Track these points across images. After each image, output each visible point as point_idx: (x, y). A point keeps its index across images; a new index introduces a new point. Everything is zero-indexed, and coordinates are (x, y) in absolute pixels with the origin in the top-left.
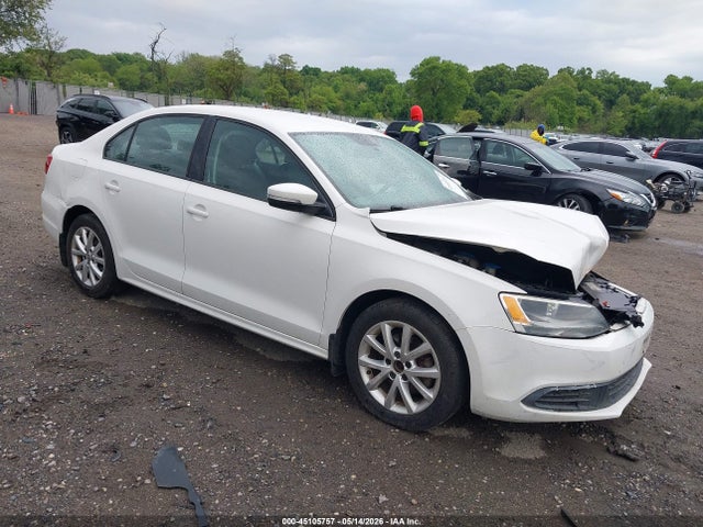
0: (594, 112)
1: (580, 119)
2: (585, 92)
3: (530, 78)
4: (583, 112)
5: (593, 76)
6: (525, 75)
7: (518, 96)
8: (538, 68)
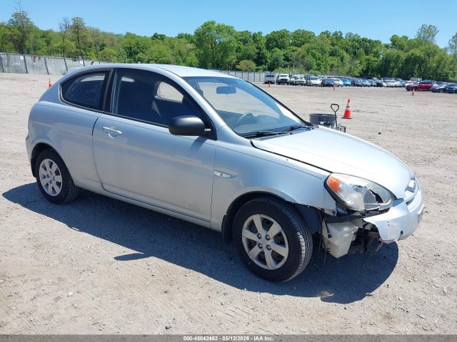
0: (342, 61)
1: (332, 66)
2: (336, 47)
3: (301, 38)
4: (334, 61)
5: (344, 36)
6: (299, 37)
7: (294, 51)
8: (308, 32)
